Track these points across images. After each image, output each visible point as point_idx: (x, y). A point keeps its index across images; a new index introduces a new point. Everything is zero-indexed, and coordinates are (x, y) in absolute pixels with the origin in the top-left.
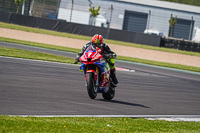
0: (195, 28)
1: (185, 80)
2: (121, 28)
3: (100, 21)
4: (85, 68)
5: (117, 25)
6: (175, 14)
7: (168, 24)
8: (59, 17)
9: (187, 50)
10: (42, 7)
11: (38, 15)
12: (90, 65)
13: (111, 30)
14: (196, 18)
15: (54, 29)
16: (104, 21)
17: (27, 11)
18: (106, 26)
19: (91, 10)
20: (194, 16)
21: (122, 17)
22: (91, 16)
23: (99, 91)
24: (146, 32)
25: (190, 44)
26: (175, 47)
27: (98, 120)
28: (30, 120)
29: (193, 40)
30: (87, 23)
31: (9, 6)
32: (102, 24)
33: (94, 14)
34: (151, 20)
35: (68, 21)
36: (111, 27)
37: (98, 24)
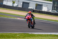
0: (43, 7)
1: (40, 22)
3: (15, 5)
5: (20, 6)
6: (37, 3)
7: (35, 6)
9: (40, 13)
14: (43, 4)
16: (17, 5)
18: (17, 6)
19: (13, 2)
20: (43, 3)
21: (22, 4)
22: (13, 3)
23: (31, 26)
24: (29, 8)
25: (41, 11)
26: (37, 12)
27: (15, 34)
29: (42, 10)
30: (12, 6)
32: (16, 6)
33: (14, 3)
34: (30, 5)
35: (6, 5)
36: (18, 7)
37: (15, 6)
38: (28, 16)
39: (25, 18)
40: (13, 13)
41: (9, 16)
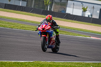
2: (98, 18)
3: (87, 14)
4: (41, 34)
5: (96, 16)
8: (67, 12)
10: (59, 6)
11: (56, 11)
12: (44, 32)
13: (93, 18)
15: (64, 18)
16: (90, 14)
17: (50, 9)
18: (90, 17)
19: (83, 9)
21: (98, 12)
22: (83, 12)
23: (48, 47)
27: (86, 64)
28: (52, 64)
31: (41, 6)
33: (85, 10)
35: (71, 14)
36: (93, 17)
37: (87, 16)
38: (44, 26)
39: (38, 29)
40: (84, 29)
41: (77, 34)
